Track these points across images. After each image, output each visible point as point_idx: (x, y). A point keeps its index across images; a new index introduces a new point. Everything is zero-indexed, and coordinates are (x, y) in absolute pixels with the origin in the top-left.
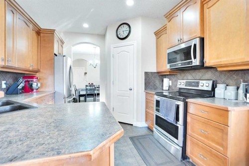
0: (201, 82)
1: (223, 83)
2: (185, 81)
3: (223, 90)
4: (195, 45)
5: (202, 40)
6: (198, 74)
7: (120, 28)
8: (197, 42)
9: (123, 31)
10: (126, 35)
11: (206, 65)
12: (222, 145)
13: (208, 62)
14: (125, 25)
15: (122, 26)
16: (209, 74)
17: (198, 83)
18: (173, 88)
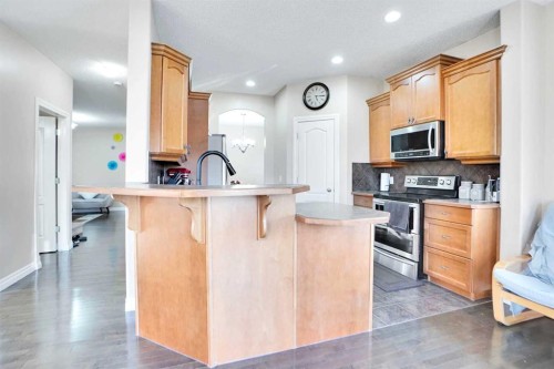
0: (440, 178)
1: (469, 180)
2: (416, 177)
3: (468, 189)
4: (433, 131)
5: (442, 124)
6: (436, 168)
7: (310, 90)
8: (436, 126)
9: (316, 96)
10: (322, 102)
11: (448, 156)
12: (465, 248)
13: (451, 152)
14: (319, 87)
15: (314, 88)
16: (451, 168)
17: (436, 180)
18: (397, 188)
